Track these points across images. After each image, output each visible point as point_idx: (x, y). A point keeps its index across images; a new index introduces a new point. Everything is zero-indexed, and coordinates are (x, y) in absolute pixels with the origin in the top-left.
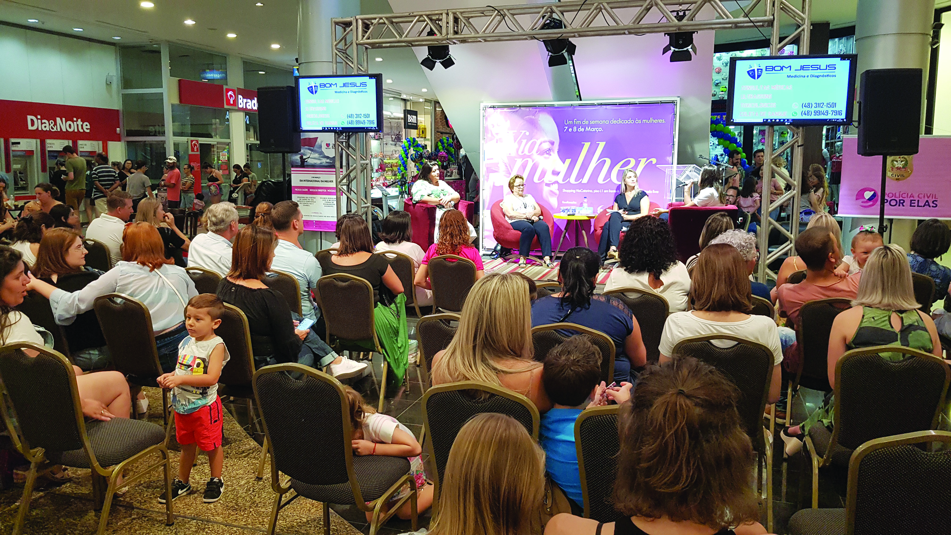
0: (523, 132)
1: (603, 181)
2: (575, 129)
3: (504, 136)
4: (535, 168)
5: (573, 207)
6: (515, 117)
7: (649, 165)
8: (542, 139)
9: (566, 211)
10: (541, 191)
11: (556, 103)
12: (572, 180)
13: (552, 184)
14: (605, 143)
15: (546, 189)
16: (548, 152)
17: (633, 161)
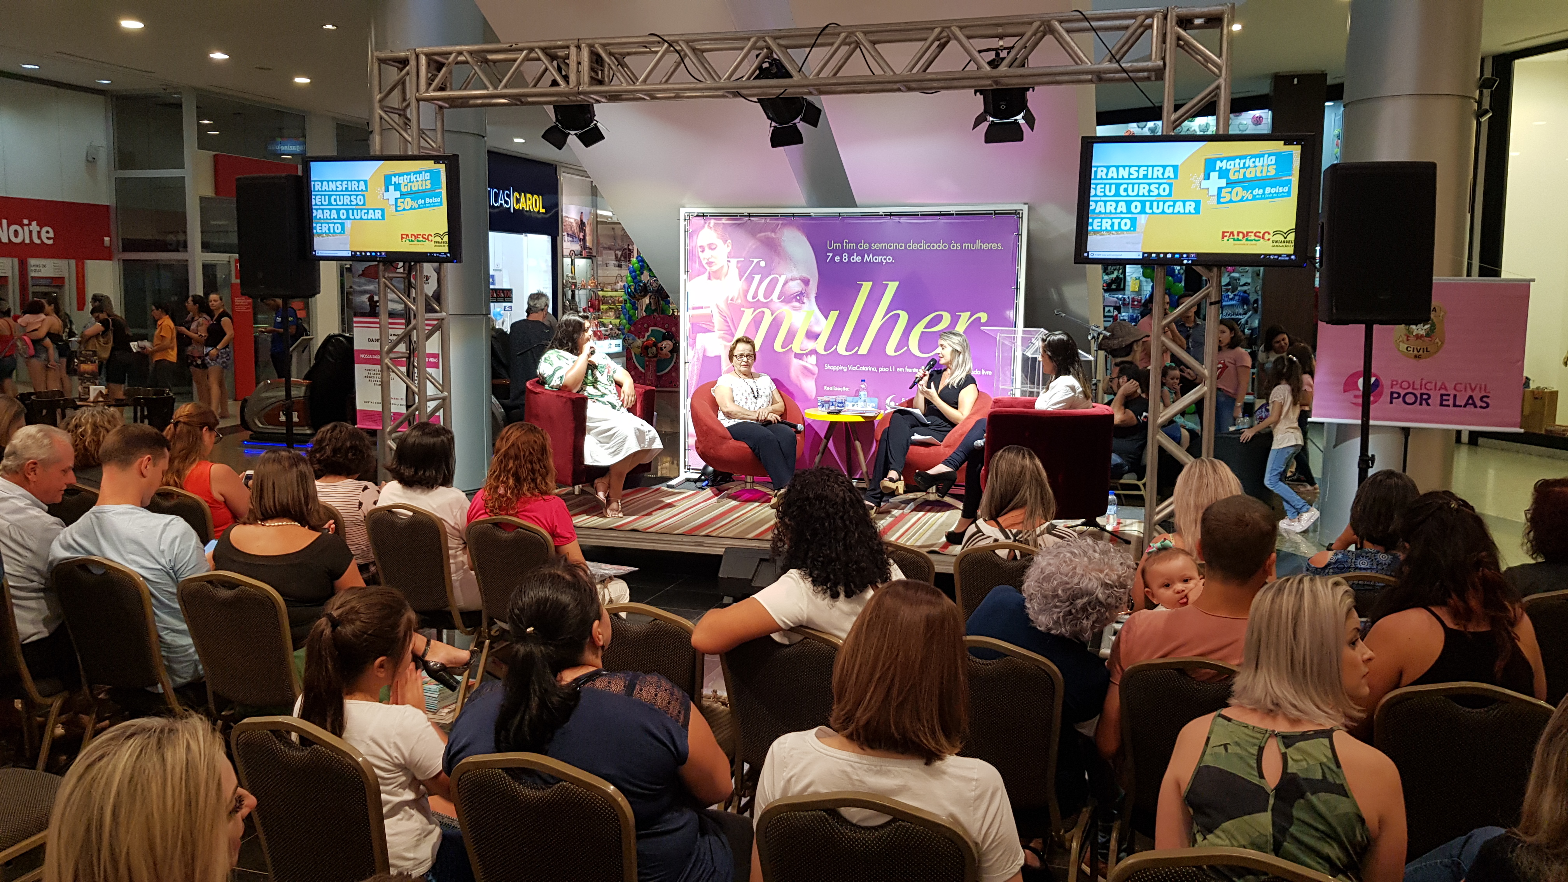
0: (756, 260)
1: (895, 351)
2: (845, 257)
3: (722, 267)
4: (776, 325)
5: (840, 398)
6: (741, 236)
7: (976, 324)
8: (790, 276)
9: (826, 405)
10: (787, 367)
11: (813, 211)
12: (841, 348)
13: (807, 354)
14: (897, 283)
15: (795, 362)
16: (799, 297)
17: (947, 318)
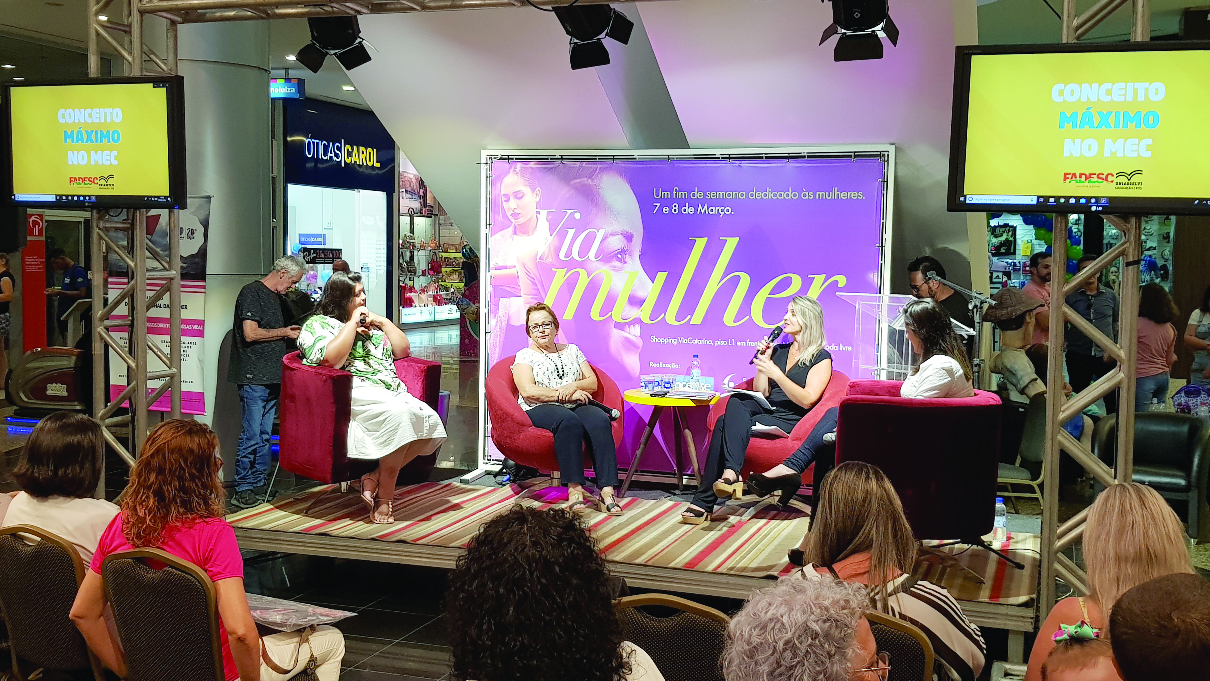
0: (569, 212)
1: (735, 321)
2: (675, 208)
3: (530, 219)
4: (593, 288)
5: (667, 378)
6: (552, 182)
7: (832, 289)
8: (610, 230)
9: (650, 386)
10: (606, 338)
11: (637, 153)
12: (671, 316)
13: (629, 324)
14: (738, 239)
15: (616, 335)
16: (621, 255)
